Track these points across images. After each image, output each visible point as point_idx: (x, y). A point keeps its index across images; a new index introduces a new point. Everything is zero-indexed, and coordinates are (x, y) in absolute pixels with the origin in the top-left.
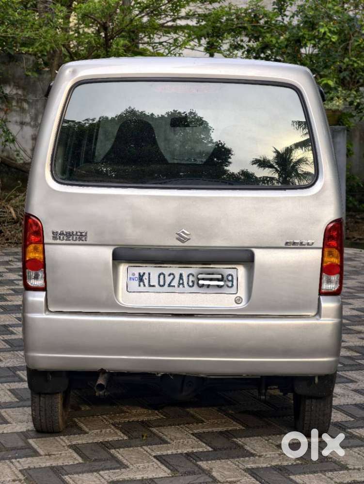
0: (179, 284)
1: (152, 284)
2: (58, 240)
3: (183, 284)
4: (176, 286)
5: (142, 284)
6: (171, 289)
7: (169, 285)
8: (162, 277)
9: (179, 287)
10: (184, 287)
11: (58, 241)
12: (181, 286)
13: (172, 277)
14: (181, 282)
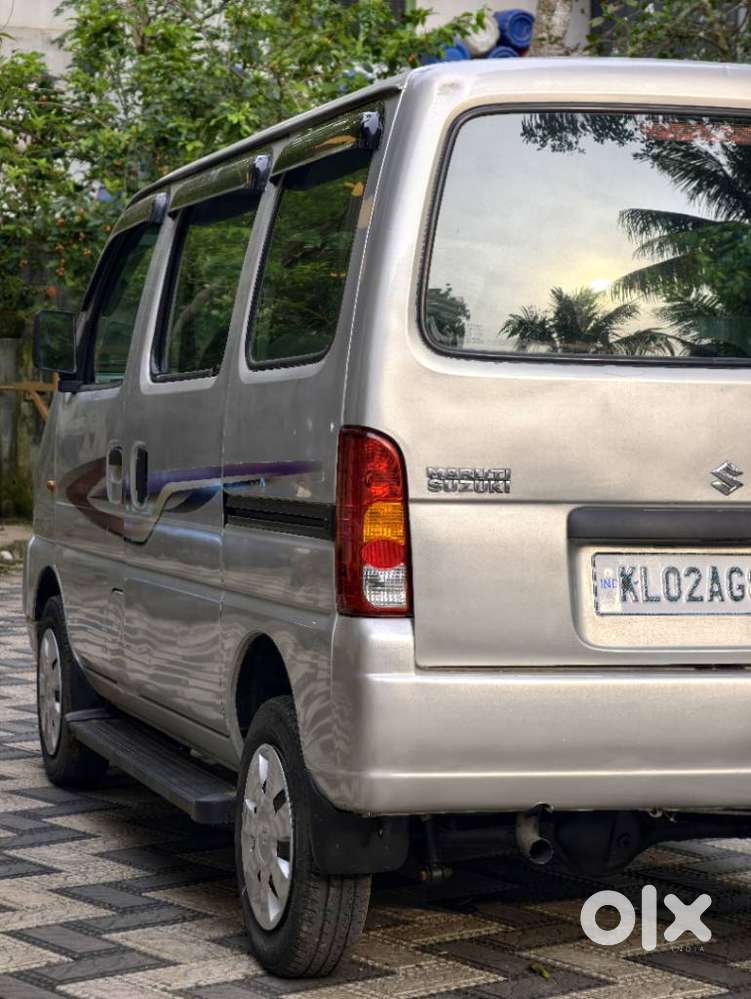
0: (713, 594)
1: (651, 594)
2: (442, 492)
3: (720, 593)
4: (707, 597)
5: (629, 595)
6: (695, 607)
7: (692, 598)
8: (672, 578)
9: (711, 600)
10: (723, 600)
11: (442, 495)
12: (717, 599)
13: (694, 577)
14: (716, 589)
